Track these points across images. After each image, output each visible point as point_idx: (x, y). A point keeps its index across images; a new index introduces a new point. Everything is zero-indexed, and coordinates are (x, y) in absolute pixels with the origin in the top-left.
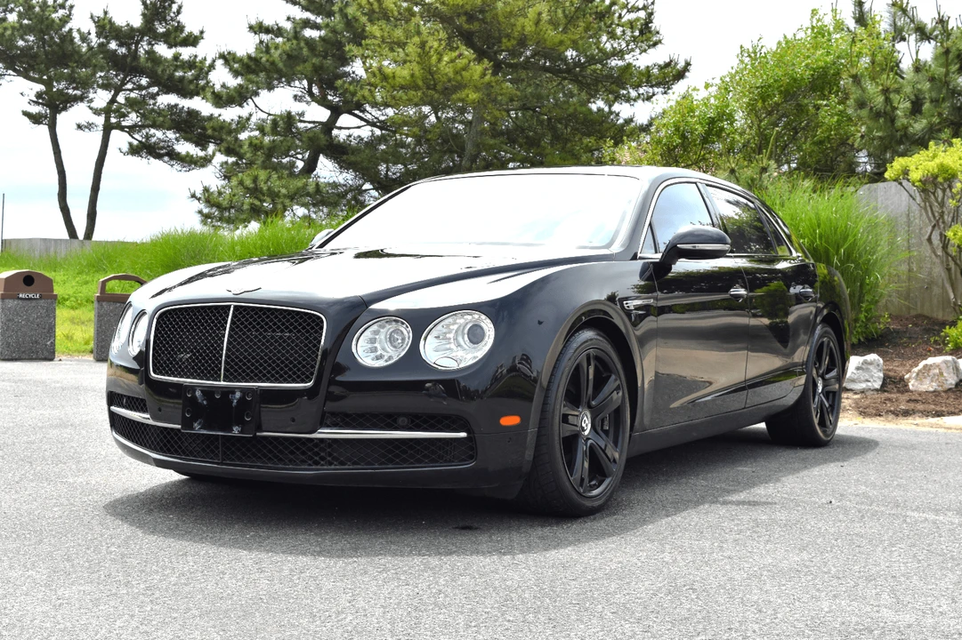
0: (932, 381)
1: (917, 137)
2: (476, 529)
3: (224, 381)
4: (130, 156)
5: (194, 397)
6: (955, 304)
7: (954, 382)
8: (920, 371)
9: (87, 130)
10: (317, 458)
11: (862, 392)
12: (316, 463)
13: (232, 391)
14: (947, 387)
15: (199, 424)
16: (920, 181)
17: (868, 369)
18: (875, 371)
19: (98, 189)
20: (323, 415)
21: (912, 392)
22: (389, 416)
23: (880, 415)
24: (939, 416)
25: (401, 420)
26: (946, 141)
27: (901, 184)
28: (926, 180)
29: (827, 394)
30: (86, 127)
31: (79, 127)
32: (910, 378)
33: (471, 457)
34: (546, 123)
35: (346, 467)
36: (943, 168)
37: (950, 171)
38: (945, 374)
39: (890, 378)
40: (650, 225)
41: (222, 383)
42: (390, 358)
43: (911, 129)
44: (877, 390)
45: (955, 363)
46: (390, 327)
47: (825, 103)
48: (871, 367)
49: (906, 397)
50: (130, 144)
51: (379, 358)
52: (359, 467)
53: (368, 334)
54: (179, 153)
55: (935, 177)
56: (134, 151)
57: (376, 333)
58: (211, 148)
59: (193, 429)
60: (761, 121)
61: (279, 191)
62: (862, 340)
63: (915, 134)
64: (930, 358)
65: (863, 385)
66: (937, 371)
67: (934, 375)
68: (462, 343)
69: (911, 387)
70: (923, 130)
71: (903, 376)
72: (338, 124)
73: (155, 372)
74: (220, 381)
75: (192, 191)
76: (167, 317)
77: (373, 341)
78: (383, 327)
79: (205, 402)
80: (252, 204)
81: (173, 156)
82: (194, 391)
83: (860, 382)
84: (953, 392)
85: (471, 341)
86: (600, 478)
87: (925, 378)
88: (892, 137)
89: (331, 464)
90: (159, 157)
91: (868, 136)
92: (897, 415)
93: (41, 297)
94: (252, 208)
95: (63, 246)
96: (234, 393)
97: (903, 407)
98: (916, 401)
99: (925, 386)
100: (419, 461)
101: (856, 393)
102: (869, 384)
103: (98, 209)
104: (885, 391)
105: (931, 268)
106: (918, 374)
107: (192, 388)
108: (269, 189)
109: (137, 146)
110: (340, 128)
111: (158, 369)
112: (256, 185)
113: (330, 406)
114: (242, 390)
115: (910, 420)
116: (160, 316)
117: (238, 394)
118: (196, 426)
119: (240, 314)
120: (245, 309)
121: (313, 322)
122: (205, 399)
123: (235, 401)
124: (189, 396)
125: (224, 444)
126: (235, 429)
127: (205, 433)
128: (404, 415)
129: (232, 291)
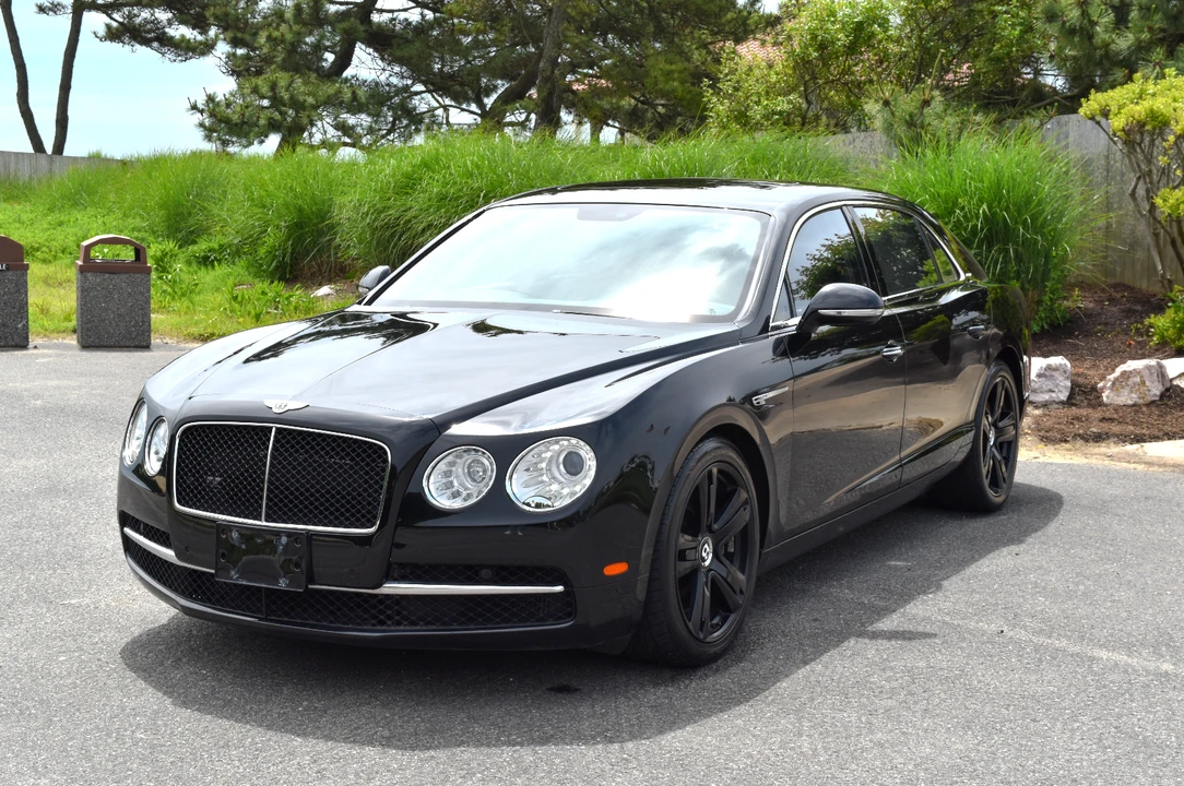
0: (1132, 392)
1: (1121, 57)
2: (576, 690)
3: (266, 521)
4: (108, 43)
5: (230, 539)
6: (1163, 276)
7: (1158, 393)
8: (1117, 379)
9: (51, 13)
10: (382, 617)
11: (1045, 405)
12: (382, 623)
13: (276, 534)
14: (1150, 399)
15: (237, 573)
16: (1123, 130)
17: (1052, 376)
18: (1061, 378)
19: (69, 88)
20: (390, 565)
21: (1106, 405)
22: (469, 567)
23: (1066, 441)
24: (1138, 441)
25: (485, 573)
26: (1158, 63)
27: (1098, 123)
28: (1129, 130)
29: (1000, 446)
30: (50, 9)
31: (41, 9)
32: (1104, 387)
33: (569, 615)
34: (647, 12)
35: (418, 627)
36: (1153, 115)
37: (1160, 118)
38: (1147, 383)
39: (1080, 386)
40: (785, 281)
41: (265, 523)
42: (469, 496)
43: (1113, 47)
44: (1062, 403)
45: (1161, 367)
46: (469, 458)
47: (1004, 9)
48: (1056, 374)
49: (1097, 414)
50: (108, 27)
51: (456, 495)
52: (434, 627)
53: (442, 466)
54: (172, 38)
55: (1141, 125)
56: (113, 35)
57: (452, 464)
58: (213, 32)
59: (231, 578)
60: (922, 30)
61: (305, 101)
62: (1046, 327)
63: (1118, 54)
64: (1130, 362)
65: (1046, 397)
66: (1138, 379)
67: (1134, 384)
68: (558, 475)
69: (1105, 399)
70: (1129, 48)
71: (1096, 383)
72: (378, 6)
73: (179, 502)
74: (261, 520)
75: (192, 101)
76: (192, 434)
77: (448, 474)
78: (460, 457)
79: (243, 547)
80: (271, 118)
81: (163, 41)
82: (230, 531)
83: (1042, 392)
84: (1158, 406)
85: (568, 472)
86: (724, 614)
87: (1123, 388)
88: (1089, 58)
89: (399, 624)
90: (146, 42)
91: (1059, 56)
92: (1087, 441)
93: (7, 269)
94: (270, 123)
95: (27, 163)
96: (278, 537)
97: (1095, 430)
98: (1111, 420)
99: (1123, 399)
100: (507, 621)
101: (1036, 407)
102: (1054, 395)
103: (69, 113)
104: (1075, 405)
105: (1134, 225)
106: (1114, 383)
107: (228, 527)
108: (292, 98)
109: (117, 29)
110: (381, 11)
111: (184, 499)
112: (275, 94)
113: (398, 556)
114: (290, 534)
115: (1103, 448)
116: (184, 432)
117: (284, 540)
118: (234, 575)
119: (284, 438)
120: (290, 432)
121: (374, 453)
122: (243, 543)
123: (281, 548)
124: (223, 536)
125: (268, 596)
126: (281, 581)
127: (245, 582)
128: (488, 566)
129: (273, 408)
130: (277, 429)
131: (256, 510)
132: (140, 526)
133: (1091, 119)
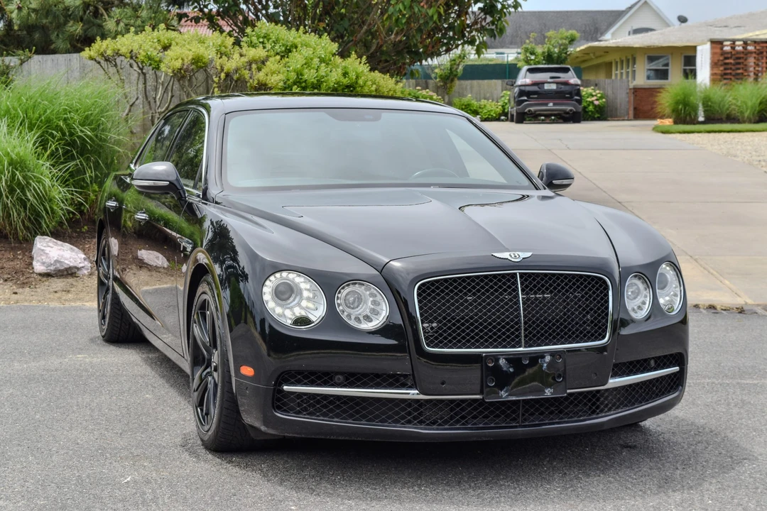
3: (525, 347)
5: (497, 367)
13: (541, 355)
15: (506, 392)
22: (645, 360)
25: (651, 363)
59: (501, 397)
73: (428, 346)
74: (520, 347)
79: (511, 370)
82: (497, 360)
96: (543, 357)
107: (496, 357)
114: (552, 354)
116: (419, 288)
117: (548, 358)
118: (503, 394)
119: (526, 280)
120: (530, 275)
121: (597, 283)
122: (511, 367)
123: (545, 365)
124: (490, 365)
125: (523, 406)
126: (547, 391)
127: (514, 399)
128: (653, 358)
129: (510, 258)
130: (519, 273)
131: (513, 340)
132: (331, 379)
133: (92, 59)
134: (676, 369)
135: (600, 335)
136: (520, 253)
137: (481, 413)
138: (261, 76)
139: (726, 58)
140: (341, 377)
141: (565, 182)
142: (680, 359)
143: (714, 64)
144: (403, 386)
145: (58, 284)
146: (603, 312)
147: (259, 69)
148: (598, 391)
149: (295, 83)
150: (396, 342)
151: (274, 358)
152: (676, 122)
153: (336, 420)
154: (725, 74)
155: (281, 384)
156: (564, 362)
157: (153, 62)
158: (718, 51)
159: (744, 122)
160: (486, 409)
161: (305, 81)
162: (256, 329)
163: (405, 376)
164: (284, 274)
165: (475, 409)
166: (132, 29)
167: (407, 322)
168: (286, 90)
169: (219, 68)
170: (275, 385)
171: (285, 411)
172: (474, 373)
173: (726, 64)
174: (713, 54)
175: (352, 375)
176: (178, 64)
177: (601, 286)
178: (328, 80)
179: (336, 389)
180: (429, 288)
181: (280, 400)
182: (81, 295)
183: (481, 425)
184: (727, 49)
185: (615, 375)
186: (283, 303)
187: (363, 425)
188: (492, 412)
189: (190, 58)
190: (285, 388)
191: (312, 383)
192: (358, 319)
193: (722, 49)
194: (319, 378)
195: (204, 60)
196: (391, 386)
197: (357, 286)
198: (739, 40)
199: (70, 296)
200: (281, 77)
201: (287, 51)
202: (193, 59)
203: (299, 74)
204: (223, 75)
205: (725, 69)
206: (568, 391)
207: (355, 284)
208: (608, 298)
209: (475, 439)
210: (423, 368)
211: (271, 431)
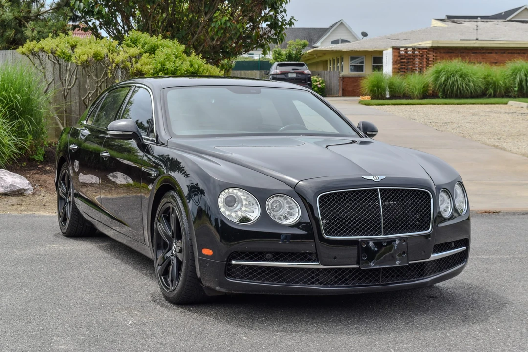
3: (384, 235)
5: (368, 248)
13: (394, 240)
22: (449, 243)
25: (452, 245)
59: (370, 267)
73: (326, 234)
74: (381, 235)
79: (376, 249)
82: (368, 243)
107: (367, 242)
114: (400, 239)
116: (320, 198)
117: (397, 242)
118: (372, 264)
119: (383, 193)
120: (385, 190)
121: (424, 195)
122: (376, 247)
123: (396, 246)
124: (364, 246)
125: (383, 272)
126: (397, 262)
127: (378, 267)
128: (453, 241)
129: (373, 179)
130: (380, 189)
131: (377, 231)
132: (263, 256)
133: (24, 54)
134: (465, 248)
135: (426, 227)
136: (379, 176)
137: (357, 276)
138: (139, 66)
139: (402, 59)
140: (270, 255)
141: (374, 133)
142: (466, 242)
143: (395, 62)
144: (309, 260)
145: (14, 200)
146: (428, 213)
147: (137, 62)
148: (424, 262)
149: (160, 71)
150: (306, 233)
151: (225, 244)
152: (372, 99)
153: (266, 282)
154: (402, 69)
155: (231, 260)
156: (407, 243)
157: (65, 57)
158: (397, 54)
159: (414, 98)
160: (360, 274)
161: (167, 69)
162: (212, 224)
163: (311, 254)
164: (231, 190)
165: (353, 274)
166: (51, 35)
167: (313, 220)
168: (155, 75)
169: (111, 60)
170: (227, 260)
171: (233, 277)
172: (353, 251)
173: (403, 62)
174: (394, 56)
175: (277, 253)
176: (85, 58)
177: (426, 197)
178: (181, 69)
179: (267, 263)
180: (325, 198)
181: (230, 270)
182: (30, 207)
183: (357, 284)
184: (402, 53)
185: (434, 252)
186: (231, 208)
187: (284, 285)
188: (363, 276)
189: (92, 54)
190: (233, 262)
191: (251, 259)
192: (280, 218)
193: (399, 53)
194: (256, 256)
195: (101, 55)
196: (301, 260)
197: (279, 197)
198: (409, 48)
199: (23, 208)
200: (152, 66)
201: (153, 50)
202: (94, 54)
203: (163, 65)
204: (114, 65)
205: (402, 65)
206: (409, 262)
207: (277, 196)
208: (430, 204)
209: (353, 293)
210: (323, 249)
211: (223, 290)
